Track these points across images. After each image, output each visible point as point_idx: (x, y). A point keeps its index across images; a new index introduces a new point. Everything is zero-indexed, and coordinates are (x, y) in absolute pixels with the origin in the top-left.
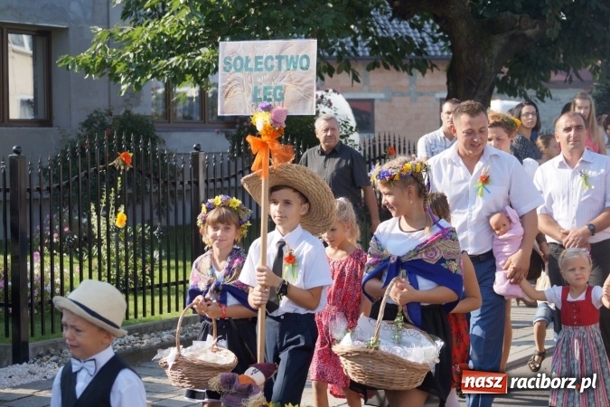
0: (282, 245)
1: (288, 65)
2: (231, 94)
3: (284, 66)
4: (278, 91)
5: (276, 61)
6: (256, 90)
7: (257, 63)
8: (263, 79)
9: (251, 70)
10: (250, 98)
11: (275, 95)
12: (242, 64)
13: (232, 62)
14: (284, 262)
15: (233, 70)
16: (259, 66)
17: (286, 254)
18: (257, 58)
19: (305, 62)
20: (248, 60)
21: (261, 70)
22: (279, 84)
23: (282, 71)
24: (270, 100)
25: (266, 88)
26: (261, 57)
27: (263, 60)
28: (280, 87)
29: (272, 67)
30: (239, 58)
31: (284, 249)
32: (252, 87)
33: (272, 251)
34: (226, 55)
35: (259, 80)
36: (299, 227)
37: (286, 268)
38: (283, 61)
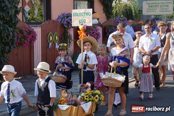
0: (86, 55)
1: (86, 15)
2: (75, 21)
3: (85, 15)
4: (84, 21)
5: (84, 14)
6: (80, 21)
7: (80, 14)
8: (81, 18)
9: (79, 16)
10: (79, 22)
11: (84, 22)
12: (77, 15)
13: (75, 14)
14: (87, 59)
15: (75, 16)
16: (80, 15)
17: (87, 57)
18: (80, 13)
19: (90, 14)
20: (78, 14)
21: (81, 16)
22: (84, 19)
23: (85, 16)
24: (83, 23)
25: (82, 20)
26: (81, 13)
27: (81, 14)
28: (85, 20)
29: (83, 15)
30: (76, 13)
31: (87, 56)
32: (79, 20)
33: (84, 56)
34: (74, 13)
35: (80, 18)
36: (90, 51)
37: (87, 60)
38: (85, 14)
